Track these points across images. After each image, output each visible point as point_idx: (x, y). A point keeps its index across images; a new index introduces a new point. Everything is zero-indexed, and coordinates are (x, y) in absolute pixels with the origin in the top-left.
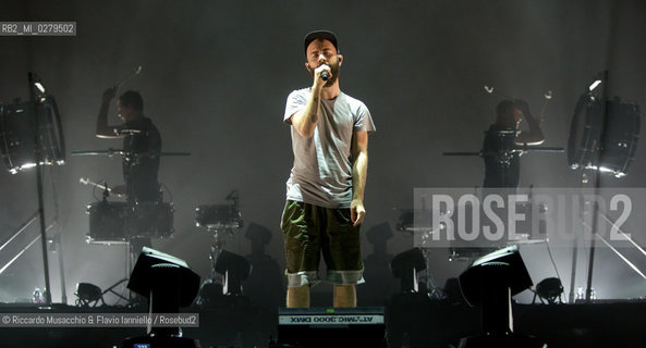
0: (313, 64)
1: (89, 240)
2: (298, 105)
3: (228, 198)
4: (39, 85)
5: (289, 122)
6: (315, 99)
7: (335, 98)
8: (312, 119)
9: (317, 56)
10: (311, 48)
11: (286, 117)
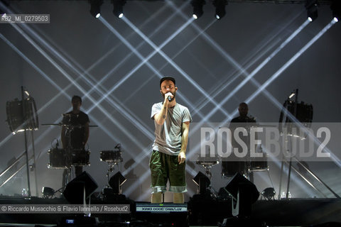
0: (164, 92)
1: (49, 167)
2: (157, 110)
3: (116, 147)
4: (26, 92)
5: (153, 118)
6: (165, 108)
7: (174, 107)
8: (163, 116)
9: (165, 88)
10: (163, 84)
11: (152, 116)
